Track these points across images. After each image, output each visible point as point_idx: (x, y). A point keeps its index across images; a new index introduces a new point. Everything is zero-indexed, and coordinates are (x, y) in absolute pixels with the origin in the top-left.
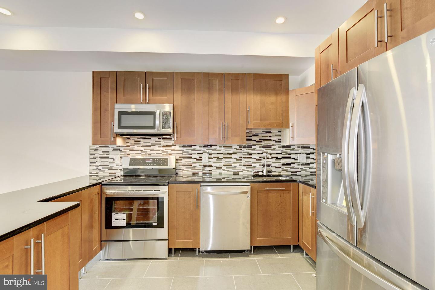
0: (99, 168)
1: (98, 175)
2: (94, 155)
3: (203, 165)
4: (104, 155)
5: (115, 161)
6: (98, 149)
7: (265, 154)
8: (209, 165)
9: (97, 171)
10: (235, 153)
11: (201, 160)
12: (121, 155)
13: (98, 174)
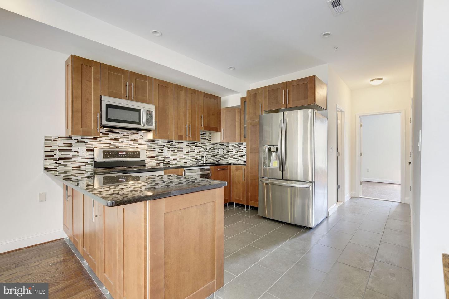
0: (58, 162)
1: (57, 170)
2: (52, 147)
3: (164, 157)
4: (66, 147)
5: (80, 154)
6: (57, 141)
7: (202, 149)
8: (167, 157)
9: (56, 165)
10: (185, 147)
11: (162, 153)
12: (86, 147)
13: (57, 168)
